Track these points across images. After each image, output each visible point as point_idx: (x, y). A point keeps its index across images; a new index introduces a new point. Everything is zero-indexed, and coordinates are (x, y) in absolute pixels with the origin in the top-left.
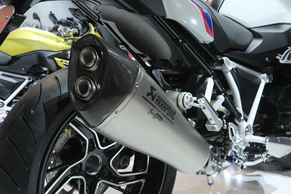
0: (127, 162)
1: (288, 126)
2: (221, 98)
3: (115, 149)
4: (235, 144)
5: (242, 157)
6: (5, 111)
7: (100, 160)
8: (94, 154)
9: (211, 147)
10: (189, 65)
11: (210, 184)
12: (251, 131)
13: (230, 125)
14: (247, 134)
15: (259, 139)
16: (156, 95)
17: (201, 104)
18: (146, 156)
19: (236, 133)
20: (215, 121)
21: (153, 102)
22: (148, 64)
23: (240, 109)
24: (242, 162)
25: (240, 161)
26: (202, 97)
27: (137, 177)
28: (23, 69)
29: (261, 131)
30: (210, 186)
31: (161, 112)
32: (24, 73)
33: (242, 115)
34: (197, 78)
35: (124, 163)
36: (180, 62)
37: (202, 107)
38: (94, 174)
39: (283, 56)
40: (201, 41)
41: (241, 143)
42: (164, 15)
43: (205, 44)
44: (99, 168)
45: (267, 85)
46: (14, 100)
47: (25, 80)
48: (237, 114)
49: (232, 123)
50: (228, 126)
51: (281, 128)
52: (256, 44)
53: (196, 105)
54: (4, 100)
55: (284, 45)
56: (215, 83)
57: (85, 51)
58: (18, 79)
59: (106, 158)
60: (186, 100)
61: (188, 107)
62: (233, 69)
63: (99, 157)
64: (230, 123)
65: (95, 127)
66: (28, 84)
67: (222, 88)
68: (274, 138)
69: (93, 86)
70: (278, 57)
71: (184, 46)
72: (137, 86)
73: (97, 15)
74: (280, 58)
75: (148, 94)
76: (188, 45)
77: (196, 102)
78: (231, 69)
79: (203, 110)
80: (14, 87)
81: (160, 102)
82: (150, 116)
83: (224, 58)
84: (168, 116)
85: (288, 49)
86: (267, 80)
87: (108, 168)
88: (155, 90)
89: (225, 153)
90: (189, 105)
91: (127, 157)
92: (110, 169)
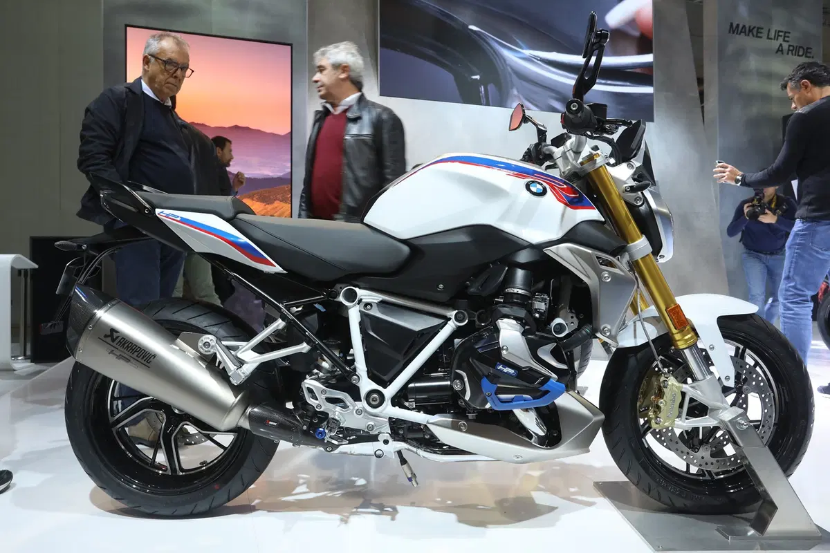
11: (409, 479)
13: (306, 383)
16: (117, 337)
21: (114, 344)
23: (359, 363)
31: (127, 354)
41: (357, 415)
48: (343, 370)
74: (472, 284)
75: (106, 336)
81: (125, 344)
82: (112, 357)
84: (138, 359)
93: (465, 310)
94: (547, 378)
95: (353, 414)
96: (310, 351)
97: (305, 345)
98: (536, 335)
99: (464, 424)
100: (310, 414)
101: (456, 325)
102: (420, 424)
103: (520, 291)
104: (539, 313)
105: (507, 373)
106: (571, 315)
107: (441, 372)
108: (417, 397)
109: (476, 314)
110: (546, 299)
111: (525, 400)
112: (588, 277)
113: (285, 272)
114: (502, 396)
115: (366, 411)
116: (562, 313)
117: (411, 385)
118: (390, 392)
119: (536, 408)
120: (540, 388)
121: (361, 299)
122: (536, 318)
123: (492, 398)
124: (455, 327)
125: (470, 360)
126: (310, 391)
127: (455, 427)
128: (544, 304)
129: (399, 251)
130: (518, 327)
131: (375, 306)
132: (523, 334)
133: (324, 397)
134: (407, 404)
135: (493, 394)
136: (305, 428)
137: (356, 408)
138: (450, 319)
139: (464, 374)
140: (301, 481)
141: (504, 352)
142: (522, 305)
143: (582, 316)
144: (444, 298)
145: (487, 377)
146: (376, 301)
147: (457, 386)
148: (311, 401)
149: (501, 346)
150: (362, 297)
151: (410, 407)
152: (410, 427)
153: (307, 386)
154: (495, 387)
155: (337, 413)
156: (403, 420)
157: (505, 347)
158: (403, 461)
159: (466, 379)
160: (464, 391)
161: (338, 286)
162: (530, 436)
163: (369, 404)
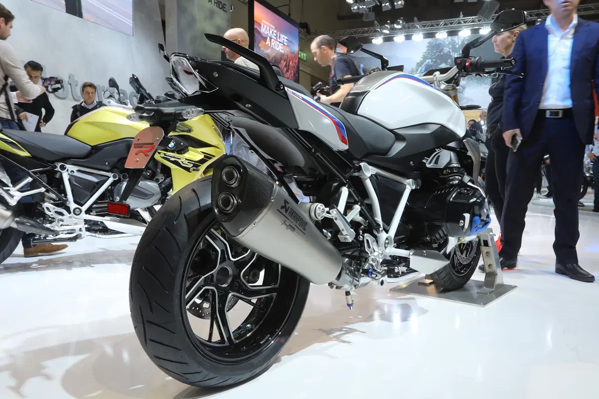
0: (256, 277)
1: (434, 238)
2: (357, 208)
3: (246, 261)
4: (373, 257)
5: (379, 270)
6: (83, 221)
7: (231, 272)
8: (225, 265)
9: (347, 259)
10: (323, 173)
11: (349, 305)
12: (391, 243)
13: (366, 236)
14: (386, 246)
15: (403, 253)
16: (289, 208)
17: (333, 215)
18: (277, 265)
19: (372, 244)
20: (347, 231)
21: (286, 215)
22: (279, 169)
23: (379, 219)
24: (379, 276)
25: (378, 275)
26: (333, 208)
27: (268, 291)
28: (107, 163)
29: (406, 243)
30: (349, 307)
31: (294, 224)
32: (108, 168)
33: (382, 226)
34: (332, 187)
35: (253, 278)
36: (313, 170)
37: (334, 218)
38: (225, 286)
39: (430, 159)
40: (335, 149)
41: (380, 257)
42: (297, 128)
43: (340, 152)
44: (230, 280)
45: (413, 192)
46: (95, 206)
47: (109, 177)
48: (375, 225)
49: (368, 234)
50: (363, 237)
51: (427, 240)
52: (399, 146)
53: (328, 216)
54: (82, 205)
55: (431, 146)
56: (349, 192)
57: (226, 170)
58: (100, 176)
59: (237, 270)
60: (318, 211)
61: (320, 218)
62: (372, 175)
63: (229, 269)
64: (365, 234)
65: (235, 236)
66: (114, 184)
67: (358, 197)
68: (419, 251)
69: (235, 201)
70: (424, 161)
71: (317, 155)
72: (273, 201)
73: (228, 122)
74: (427, 161)
75: (282, 208)
76: (321, 155)
77: (328, 212)
78: (369, 175)
79: (335, 221)
80: (95, 187)
81: (292, 214)
82: (284, 227)
83: (362, 164)
84: (300, 227)
85: (436, 151)
86: (413, 186)
87: (239, 281)
88: (288, 203)
89: (360, 266)
90: (321, 216)
91: (257, 271)
92: (240, 282)
124: (411, 190)
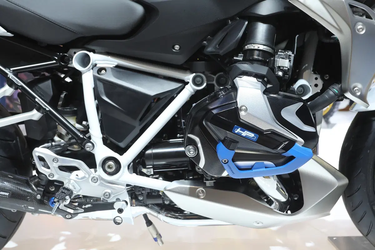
70: (205, 43)
74: (209, 44)
93: (203, 73)
94: (292, 143)
95: (89, 182)
96: (41, 119)
97: (35, 112)
98: (279, 95)
99: (202, 191)
100: (43, 183)
101: (194, 89)
102: (158, 191)
103: (262, 47)
104: (282, 70)
105: (246, 138)
106: (315, 76)
107: (180, 138)
108: (155, 163)
109: (215, 77)
110: (290, 56)
111: (266, 168)
112: (340, 31)
113: (10, 34)
114: (241, 163)
115: (102, 179)
116: (305, 74)
117: (149, 152)
118: (126, 158)
119: (277, 176)
120: (284, 154)
121: (96, 65)
122: (278, 77)
123: (228, 166)
124: (192, 91)
125: (204, 123)
126: (41, 159)
127: (192, 193)
128: (288, 60)
129: (132, 10)
130: (259, 85)
131: (109, 71)
132: (265, 92)
133: (56, 165)
134: (144, 170)
135: (231, 161)
136: (39, 197)
137: (92, 176)
138: (188, 83)
139: (197, 139)
140: (62, 238)
141: (242, 114)
142: (263, 63)
143: (327, 77)
144: (181, 60)
145: (223, 142)
146: (112, 66)
147: (191, 153)
148: (42, 170)
149: (239, 106)
150: (97, 62)
151: (148, 174)
152: (148, 193)
153: (37, 154)
154: (232, 153)
155: (72, 181)
156: (141, 187)
157: (244, 108)
158: (149, 223)
159: (200, 145)
160: (198, 157)
161: (72, 51)
162: (270, 202)
163: (105, 171)
